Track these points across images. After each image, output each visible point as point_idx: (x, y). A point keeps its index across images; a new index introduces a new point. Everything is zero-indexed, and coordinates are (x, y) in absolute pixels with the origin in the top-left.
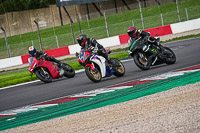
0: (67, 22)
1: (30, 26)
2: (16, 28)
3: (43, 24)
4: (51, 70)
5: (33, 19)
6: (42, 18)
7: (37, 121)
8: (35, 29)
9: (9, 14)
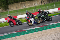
0: (43, 4)
1: (33, 5)
2: (29, 6)
3: (36, 4)
4: (14, 23)
5: (34, 3)
6: (36, 3)
7: (34, 32)
8: (34, 6)
9: (27, 2)
